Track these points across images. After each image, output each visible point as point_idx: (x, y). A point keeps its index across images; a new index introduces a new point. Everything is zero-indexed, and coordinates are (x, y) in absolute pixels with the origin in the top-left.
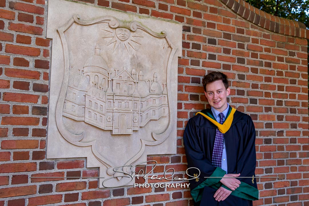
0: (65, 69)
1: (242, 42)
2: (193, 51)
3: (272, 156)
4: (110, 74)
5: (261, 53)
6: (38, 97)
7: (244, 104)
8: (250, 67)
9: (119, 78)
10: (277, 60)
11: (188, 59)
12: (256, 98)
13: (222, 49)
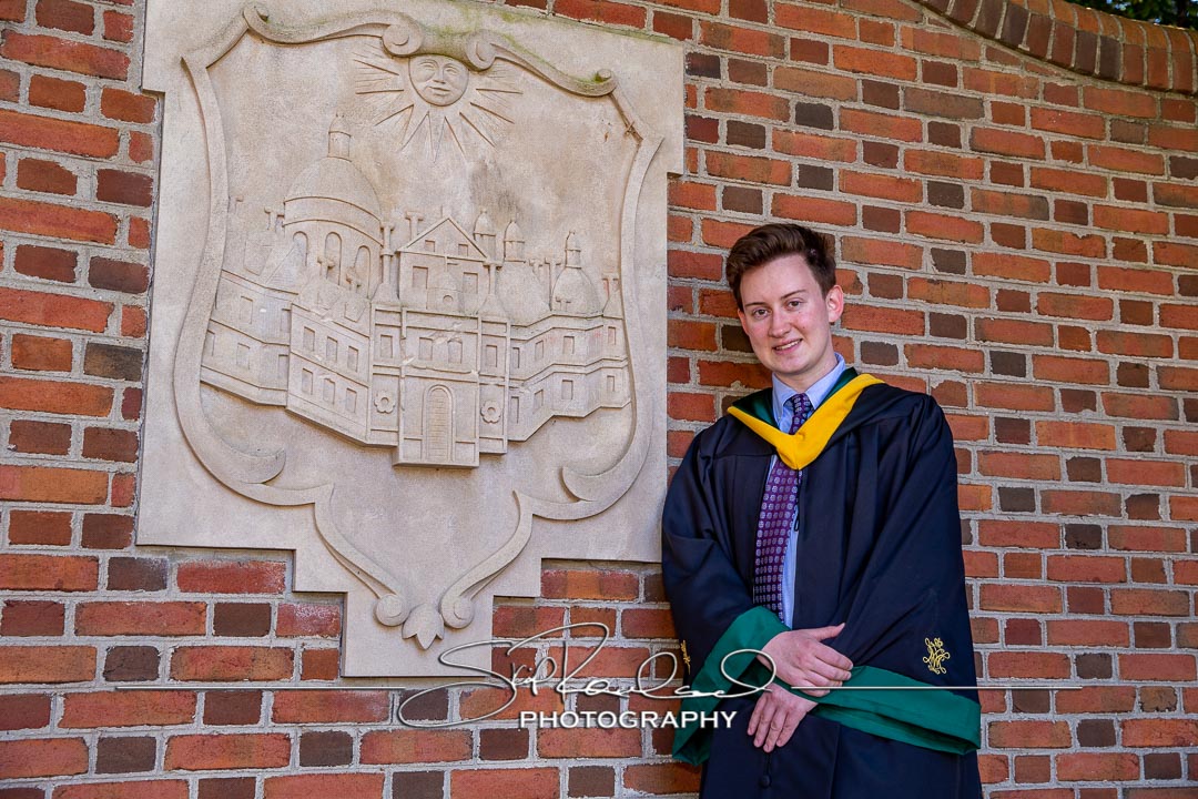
0: (213, 204)
1: (948, 117)
2: (734, 151)
3: (1108, 604)
4: (387, 231)
5: (1038, 164)
6: (109, 308)
7: (964, 374)
8: (986, 219)
9: (426, 248)
10: (1112, 191)
11: (711, 182)
12: (1018, 351)
13: (860, 148)
